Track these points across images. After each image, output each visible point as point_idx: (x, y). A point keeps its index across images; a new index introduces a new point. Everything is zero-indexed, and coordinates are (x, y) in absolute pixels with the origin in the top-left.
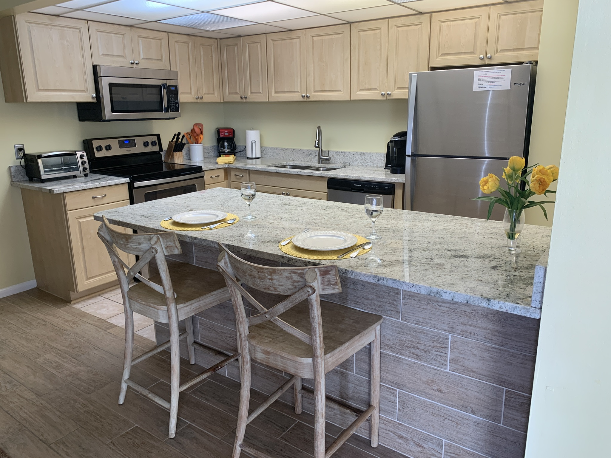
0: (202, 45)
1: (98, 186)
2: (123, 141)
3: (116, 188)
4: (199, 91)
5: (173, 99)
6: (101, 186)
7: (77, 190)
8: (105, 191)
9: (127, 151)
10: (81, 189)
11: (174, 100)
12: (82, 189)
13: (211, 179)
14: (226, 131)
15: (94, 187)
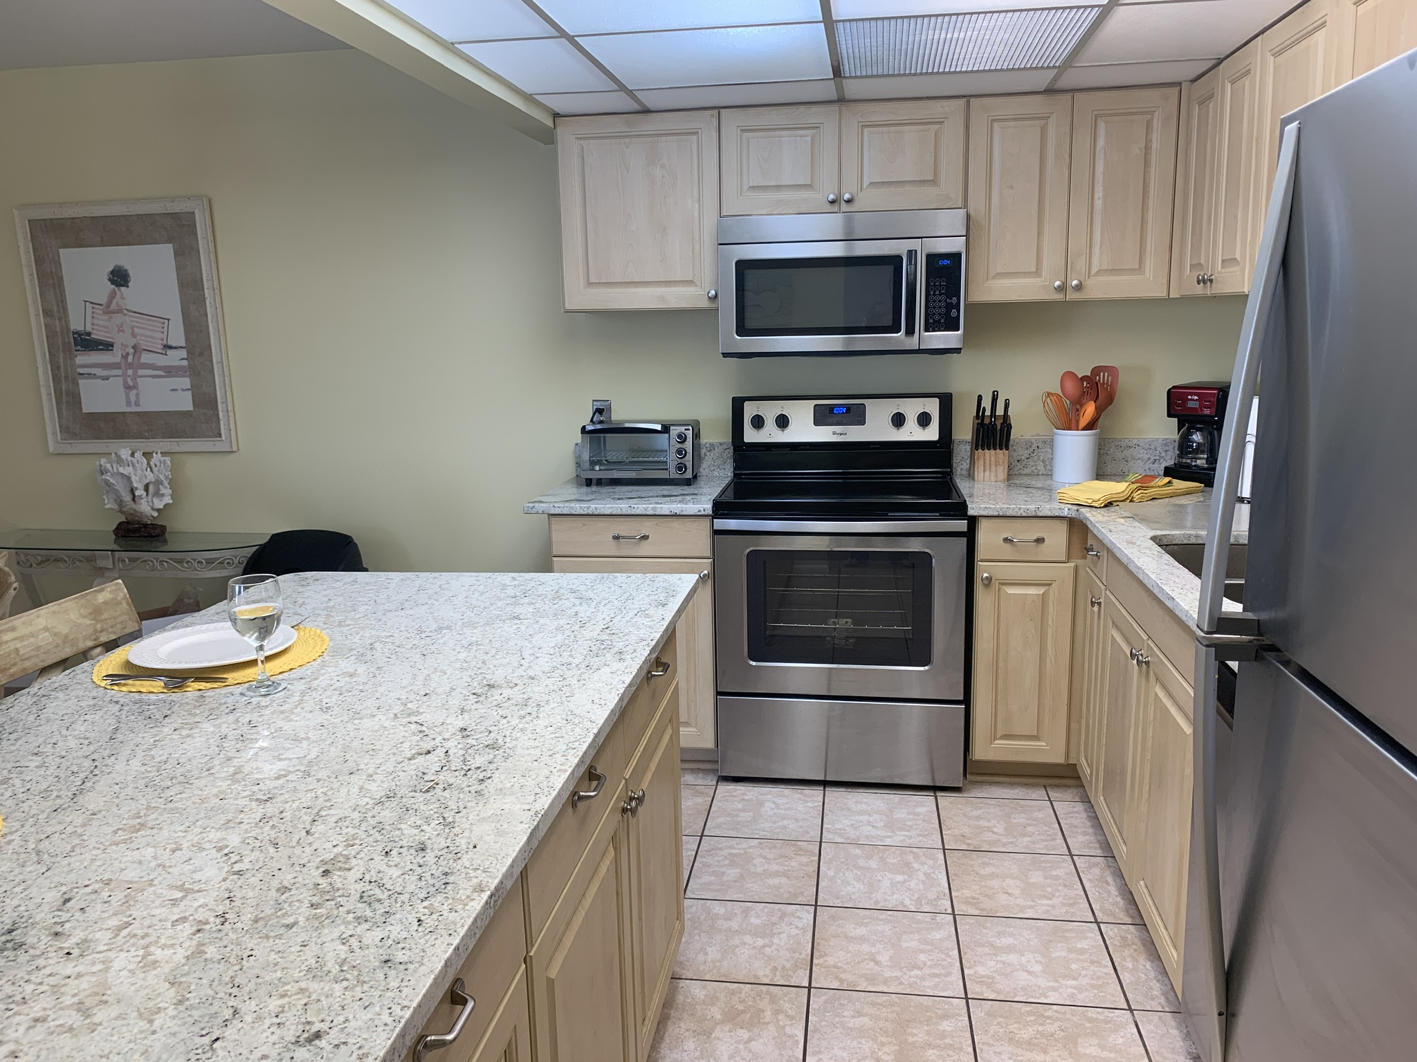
0: (1102, 116)
1: (625, 512)
2: (832, 407)
3: (676, 524)
4: (1072, 263)
5: (941, 294)
6: (633, 513)
7: (573, 512)
8: (646, 527)
9: (834, 433)
10: (582, 512)
11: (944, 297)
12: (585, 513)
13: (1008, 546)
14: (1192, 394)
15: (614, 513)
